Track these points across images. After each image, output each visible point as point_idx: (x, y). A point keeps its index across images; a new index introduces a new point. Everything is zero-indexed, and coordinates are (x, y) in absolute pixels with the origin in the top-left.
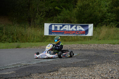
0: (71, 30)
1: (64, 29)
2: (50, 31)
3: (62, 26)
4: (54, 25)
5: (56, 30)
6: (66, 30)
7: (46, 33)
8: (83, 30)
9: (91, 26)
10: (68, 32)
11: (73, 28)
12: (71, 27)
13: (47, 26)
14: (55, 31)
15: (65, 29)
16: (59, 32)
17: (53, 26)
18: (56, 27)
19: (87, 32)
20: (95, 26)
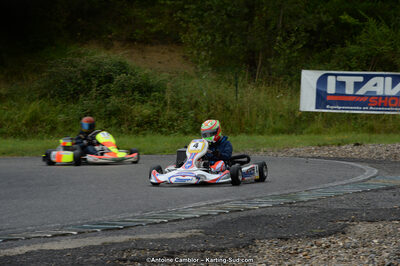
0: (393, 92)
1: (368, 92)
2: (322, 98)
3: (361, 79)
4: (336, 75)
5: (341, 92)
6: (375, 92)
10: (384, 101)
12: (394, 84)
13: (309, 79)
14: (336, 98)
15: (373, 89)
16: (350, 99)
18: (341, 85)
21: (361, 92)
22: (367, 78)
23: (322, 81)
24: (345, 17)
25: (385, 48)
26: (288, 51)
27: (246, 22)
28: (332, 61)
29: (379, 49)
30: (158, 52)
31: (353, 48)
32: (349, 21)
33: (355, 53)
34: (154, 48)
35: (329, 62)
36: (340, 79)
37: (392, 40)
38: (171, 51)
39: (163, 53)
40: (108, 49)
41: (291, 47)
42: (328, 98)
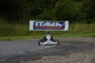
0: (51, 26)
2: (34, 27)
3: (43, 23)
6: (47, 26)
7: (31, 28)
8: (61, 26)
9: (67, 23)
10: (49, 28)
11: (53, 24)
12: (51, 24)
13: (31, 23)
17: (37, 23)
18: (39, 24)
19: (63, 27)
20: (70, 23)
21: (44, 26)
22: (45, 22)
23: (35, 23)
36: (39, 22)
42: (36, 27)
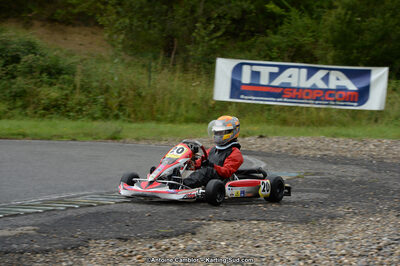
1: (282, 83)
4: (251, 65)
10: (298, 93)
24: (271, 6)
25: (307, 39)
26: (207, 38)
27: (165, 7)
28: (254, 50)
29: (301, 40)
30: (80, 34)
31: (274, 39)
32: (275, 10)
33: (277, 43)
34: (77, 29)
35: (250, 51)
37: (313, 32)
38: (93, 33)
39: (85, 35)
40: (27, 29)
41: (210, 34)
42: (243, 88)
